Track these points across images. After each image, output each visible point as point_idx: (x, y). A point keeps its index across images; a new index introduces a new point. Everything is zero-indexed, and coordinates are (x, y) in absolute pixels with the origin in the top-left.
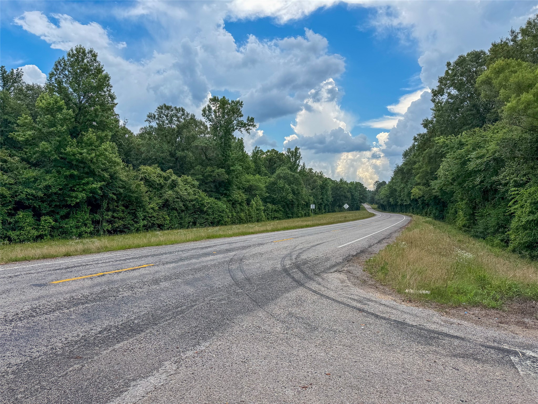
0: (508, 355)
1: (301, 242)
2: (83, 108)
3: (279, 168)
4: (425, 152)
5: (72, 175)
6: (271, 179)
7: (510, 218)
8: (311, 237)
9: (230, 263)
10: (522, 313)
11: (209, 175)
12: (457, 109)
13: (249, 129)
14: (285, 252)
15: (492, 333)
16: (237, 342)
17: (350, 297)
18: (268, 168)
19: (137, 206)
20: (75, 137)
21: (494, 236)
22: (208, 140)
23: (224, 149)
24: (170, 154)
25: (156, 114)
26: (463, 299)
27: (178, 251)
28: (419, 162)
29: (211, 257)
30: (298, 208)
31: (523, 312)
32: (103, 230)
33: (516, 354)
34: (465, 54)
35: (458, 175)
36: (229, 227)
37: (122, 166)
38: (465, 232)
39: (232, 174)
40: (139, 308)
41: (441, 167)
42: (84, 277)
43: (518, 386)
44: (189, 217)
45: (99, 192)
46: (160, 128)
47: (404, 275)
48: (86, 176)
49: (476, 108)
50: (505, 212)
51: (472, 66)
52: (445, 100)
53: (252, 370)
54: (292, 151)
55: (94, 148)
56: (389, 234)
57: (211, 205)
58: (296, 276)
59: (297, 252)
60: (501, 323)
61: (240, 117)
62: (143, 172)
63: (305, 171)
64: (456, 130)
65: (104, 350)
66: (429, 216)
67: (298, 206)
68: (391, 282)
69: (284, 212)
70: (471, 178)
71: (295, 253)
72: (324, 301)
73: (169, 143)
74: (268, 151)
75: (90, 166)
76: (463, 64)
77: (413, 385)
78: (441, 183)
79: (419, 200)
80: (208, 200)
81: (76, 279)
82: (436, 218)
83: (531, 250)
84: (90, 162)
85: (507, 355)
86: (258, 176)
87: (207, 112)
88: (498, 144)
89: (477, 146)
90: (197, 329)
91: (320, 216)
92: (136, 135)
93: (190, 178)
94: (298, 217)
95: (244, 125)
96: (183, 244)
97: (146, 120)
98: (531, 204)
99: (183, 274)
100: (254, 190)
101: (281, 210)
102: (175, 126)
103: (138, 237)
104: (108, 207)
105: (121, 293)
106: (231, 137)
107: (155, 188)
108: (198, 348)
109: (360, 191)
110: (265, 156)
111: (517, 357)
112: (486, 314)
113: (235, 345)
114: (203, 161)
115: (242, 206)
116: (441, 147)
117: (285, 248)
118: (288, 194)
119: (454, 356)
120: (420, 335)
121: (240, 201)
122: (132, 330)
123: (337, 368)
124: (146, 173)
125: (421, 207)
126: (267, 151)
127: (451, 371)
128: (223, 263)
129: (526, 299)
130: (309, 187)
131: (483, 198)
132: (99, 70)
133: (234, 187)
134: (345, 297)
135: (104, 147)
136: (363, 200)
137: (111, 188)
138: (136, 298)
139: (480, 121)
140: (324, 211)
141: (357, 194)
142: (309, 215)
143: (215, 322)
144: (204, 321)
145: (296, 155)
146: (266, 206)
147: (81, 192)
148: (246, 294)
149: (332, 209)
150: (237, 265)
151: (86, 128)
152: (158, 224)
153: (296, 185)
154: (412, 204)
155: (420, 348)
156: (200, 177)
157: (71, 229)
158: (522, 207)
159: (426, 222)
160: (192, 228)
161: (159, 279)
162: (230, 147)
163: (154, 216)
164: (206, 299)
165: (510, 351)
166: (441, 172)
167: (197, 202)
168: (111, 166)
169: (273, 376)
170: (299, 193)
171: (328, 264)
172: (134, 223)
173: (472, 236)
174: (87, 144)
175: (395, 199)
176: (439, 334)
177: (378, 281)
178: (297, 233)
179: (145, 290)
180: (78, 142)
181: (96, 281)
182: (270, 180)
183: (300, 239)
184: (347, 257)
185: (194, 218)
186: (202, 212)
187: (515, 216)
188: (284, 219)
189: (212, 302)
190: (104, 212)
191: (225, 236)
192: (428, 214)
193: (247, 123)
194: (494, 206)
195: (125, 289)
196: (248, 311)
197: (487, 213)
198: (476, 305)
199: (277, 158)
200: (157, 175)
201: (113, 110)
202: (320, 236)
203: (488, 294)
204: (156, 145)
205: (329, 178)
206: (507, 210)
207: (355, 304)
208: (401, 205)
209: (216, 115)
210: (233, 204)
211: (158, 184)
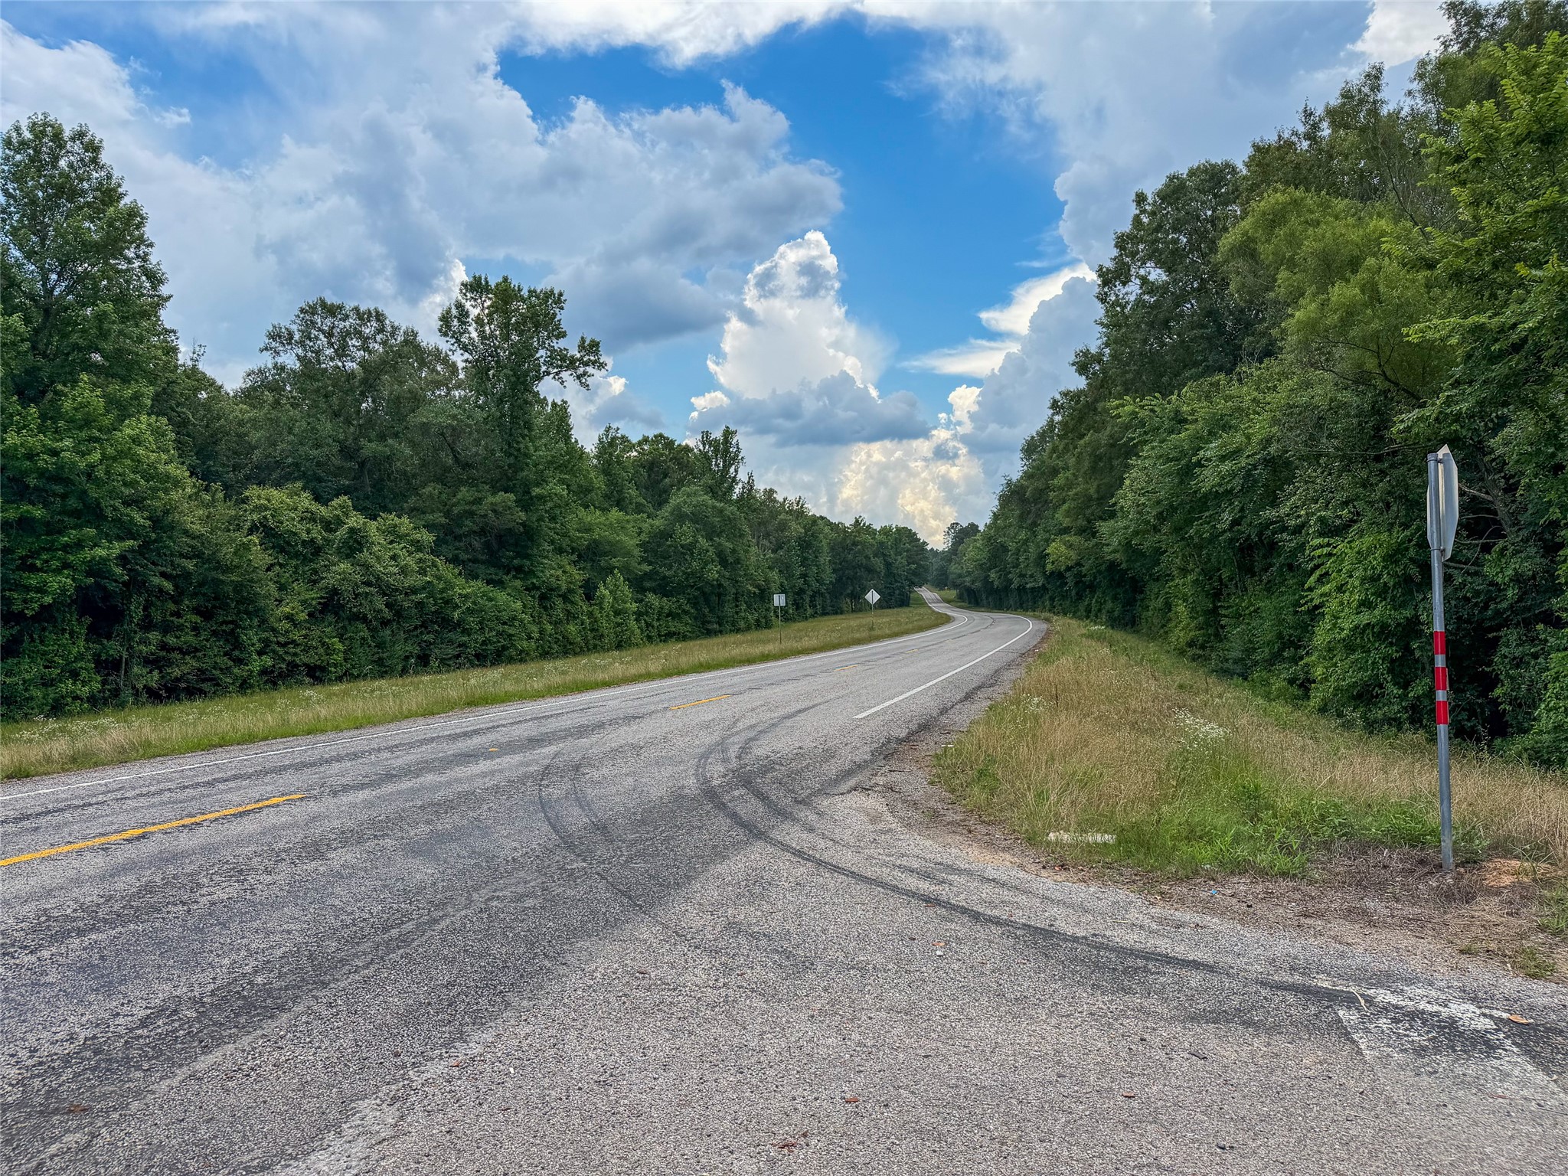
0: (1331, 1006)
1: (749, 706)
2: (57, 309)
3: (679, 489)
4: (1082, 442)
5: (27, 519)
6: (656, 522)
7: (1312, 620)
8: (777, 689)
9: (542, 780)
10: (1359, 884)
11: (465, 511)
12: (1166, 324)
13: (585, 374)
14: (708, 739)
15: (1285, 945)
16: (578, 1024)
17: (898, 862)
18: (647, 488)
19: (239, 612)
20: (33, 400)
21: (1270, 671)
22: (460, 407)
23: (511, 435)
24: (341, 451)
25: (294, 328)
26: (1204, 853)
27: (379, 750)
28: (1066, 468)
29: (484, 766)
30: (737, 606)
31: (1361, 883)
32: (134, 687)
33: (1350, 1001)
34: (1184, 171)
35: (1171, 506)
36: (532, 667)
37: (188, 490)
38: (1194, 660)
39: (537, 509)
40: (267, 935)
41: (1127, 482)
42: (81, 845)
43: (1361, 1093)
44: (406, 640)
45: (118, 570)
46: (310, 371)
47: (1042, 792)
48: (72, 521)
49: (1215, 321)
50: (1297, 604)
51: (1204, 203)
52: (1132, 298)
53: (630, 1108)
54: (716, 440)
55: (98, 434)
56: (991, 672)
57: (474, 603)
58: (742, 811)
59: (744, 736)
60: (1305, 916)
61: (558, 337)
62: (256, 507)
63: (754, 498)
64: (1164, 379)
65: (161, 1079)
66: (1097, 617)
67: (736, 600)
68: (1008, 814)
69: (696, 618)
70: (1207, 514)
71: (736, 739)
72: (827, 878)
73: (336, 415)
74: (646, 440)
75: (85, 492)
76: (1178, 199)
77: (1087, 1113)
78: (1126, 528)
79: (1067, 575)
80: (465, 588)
81: (53, 851)
82: (1114, 622)
83: (1365, 706)
84: (84, 479)
85: (1328, 1007)
86: (615, 514)
87: (455, 322)
88: (1275, 421)
89: (1221, 425)
90: (454, 992)
91: (801, 625)
92: (232, 394)
93: (405, 523)
94: (738, 631)
95: (571, 364)
96: (392, 726)
97: (262, 346)
98: (1363, 580)
99: (398, 820)
100: (606, 554)
101: (686, 612)
102: (354, 365)
103: (247, 708)
104: (147, 616)
105: (204, 891)
106: (530, 398)
107: (297, 555)
108: (462, 1051)
109: (907, 551)
110: (635, 454)
111: (1353, 1011)
112: (1267, 893)
113: (573, 1034)
114: (448, 469)
115: (572, 602)
116: (1127, 427)
117: (707, 726)
118: (706, 564)
119: (1193, 1018)
120: (1096, 964)
121: (564, 587)
122: (249, 1006)
123: (875, 1079)
124: (267, 509)
125: (1073, 592)
126: (641, 438)
127: (1186, 1064)
128: (523, 780)
129: (1366, 846)
130: (768, 544)
131: (1239, 567)
132: (109, 194)
133: (546, 546)
134: (884, 865)
135: (132, 432)
136: (918, 577)
137: (155, 559)
138: (255, 906)
139: (1227, 354)
140: (810, 611)
141: (901, 560)
142: (768, 625)
143: (508, 968)
144: (472, 966)
145: (726, 451)
146: (641, 601)
147: (58, 571)
148: (598, 874)
149: (832, 606)
150: (567, 785)
151: (70, 374)
152: (307, 665)
153: (728, 539)
154: (1049, 586)
155: (1100, 1001)
156: (439, 518)
157: (26, 690)
158: (1340, 589)
159: (1090, 636)
160: (416, 673)
161: (326, 842)
162: (530, 429)
163: (293, 642)
164: (475, 896)
165: (1335, 993)
166: (1126, 498)
167: (431, 595)
168: (155, 490)
169: (693, 1120)
170: (738, 561)
171: (832, 769)
172: (230, 663)
173: (1213, 671)
174: (72, 421)
175: (1004, 573)
176: (1147, 959)
177: (972, 811)
178: (736, 679)
179: (282, 878)
180: (43, 417)
181: (120, 857)
182: (652, 526)
183: (746, 697)
184: (883, 745)
185: (424, 645)
186: (446, 623)
187: (1323, 614)
188: (697, 637)
189: (495, 903)
190: (135, 632)
191: (523, 696)
192: (1093, 613)
193: (578, 356)
194: (1269, 589)
195: (217, 878)
196: (606, 926)
197: (1252, 609)
198: (1239, 868)
199: (671, 460)
200: (300, 514)
201: (155, 316)
202: (803, 686)
203: (1269, 835)
204: (298, 424)
205: (822, 518)
206: (1303, 597)
207: (912, 882)
208: (1021, 589)
209: (484, 331)
210: (543, 598)
211: (304, 542)
